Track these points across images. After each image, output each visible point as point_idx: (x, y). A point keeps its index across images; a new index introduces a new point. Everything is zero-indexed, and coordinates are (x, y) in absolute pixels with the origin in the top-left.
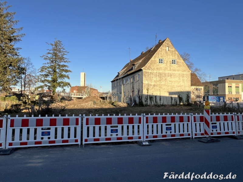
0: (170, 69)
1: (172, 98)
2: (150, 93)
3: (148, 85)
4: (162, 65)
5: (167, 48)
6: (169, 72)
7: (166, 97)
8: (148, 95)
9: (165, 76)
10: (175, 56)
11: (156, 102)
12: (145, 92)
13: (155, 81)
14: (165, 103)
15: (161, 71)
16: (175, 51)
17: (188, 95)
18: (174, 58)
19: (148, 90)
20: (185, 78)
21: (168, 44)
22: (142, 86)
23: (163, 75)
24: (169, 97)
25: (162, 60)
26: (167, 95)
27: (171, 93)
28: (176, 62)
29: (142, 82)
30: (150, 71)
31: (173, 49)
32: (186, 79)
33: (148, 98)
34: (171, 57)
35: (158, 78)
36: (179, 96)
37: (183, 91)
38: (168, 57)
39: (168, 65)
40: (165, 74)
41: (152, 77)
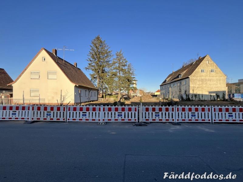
0: (210, 76)
1: (211, 96)
2: (195, 92)
3: (194, 87)
4: (204, 74)
5: (207, 62)
6: (209, 78)
7: (207, 95)
8: (193, 94)
9: (206, 81)
10: (213, 67)
11: (199, 98)
12: (191, 92)
13: (198, 84)
14: (206, 99)
15: (202, 78)
16: (213, 63)
17: (224, 93)
18: (212, 68)
19: (193, 91)
20: (221, 82)
21: (208, 59)
22: (189, 88)
23: (205, 80)
24: (209, 95)
25: (203, 70)
26: (207, 93)
27: (210, 92)
28: (214, 71)
29: (189, 86)
30: (195, 78)
31: (212, 62)
32: (223, 82)
33: (194, 95)
34: (210, 67)
35: (200, 82)
36: (217, 94)
37: (219, 91)
38: (208, 68)
39: (208, 73)
40: (206, 80)
41: (197, 82)
